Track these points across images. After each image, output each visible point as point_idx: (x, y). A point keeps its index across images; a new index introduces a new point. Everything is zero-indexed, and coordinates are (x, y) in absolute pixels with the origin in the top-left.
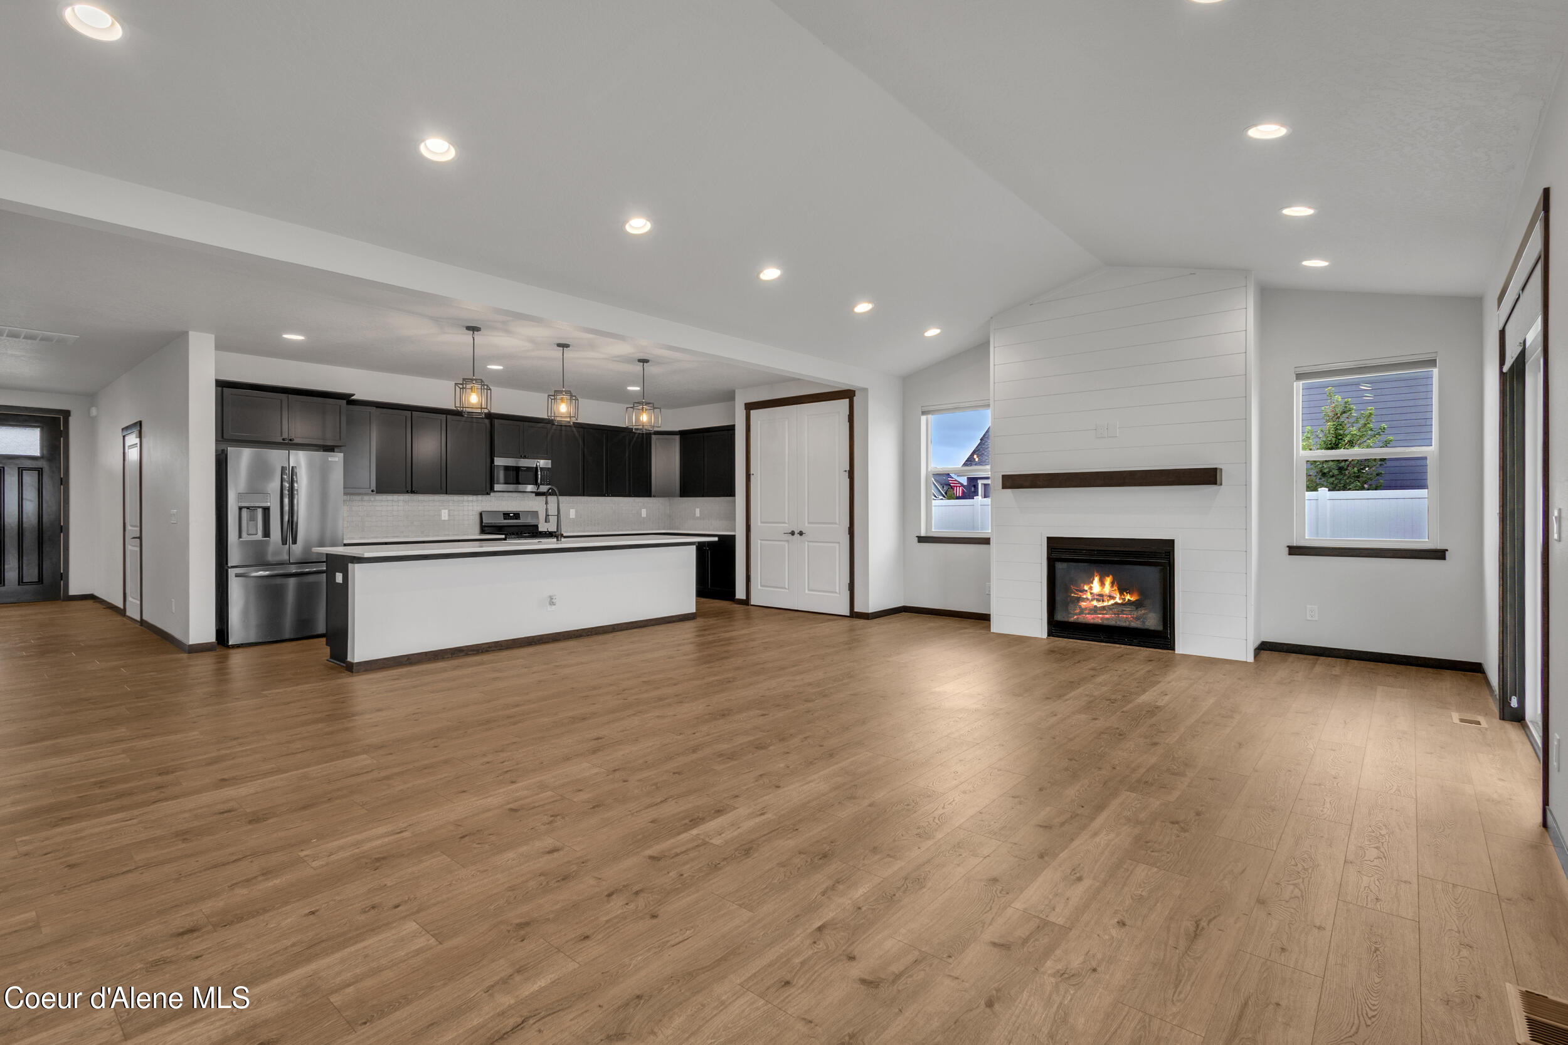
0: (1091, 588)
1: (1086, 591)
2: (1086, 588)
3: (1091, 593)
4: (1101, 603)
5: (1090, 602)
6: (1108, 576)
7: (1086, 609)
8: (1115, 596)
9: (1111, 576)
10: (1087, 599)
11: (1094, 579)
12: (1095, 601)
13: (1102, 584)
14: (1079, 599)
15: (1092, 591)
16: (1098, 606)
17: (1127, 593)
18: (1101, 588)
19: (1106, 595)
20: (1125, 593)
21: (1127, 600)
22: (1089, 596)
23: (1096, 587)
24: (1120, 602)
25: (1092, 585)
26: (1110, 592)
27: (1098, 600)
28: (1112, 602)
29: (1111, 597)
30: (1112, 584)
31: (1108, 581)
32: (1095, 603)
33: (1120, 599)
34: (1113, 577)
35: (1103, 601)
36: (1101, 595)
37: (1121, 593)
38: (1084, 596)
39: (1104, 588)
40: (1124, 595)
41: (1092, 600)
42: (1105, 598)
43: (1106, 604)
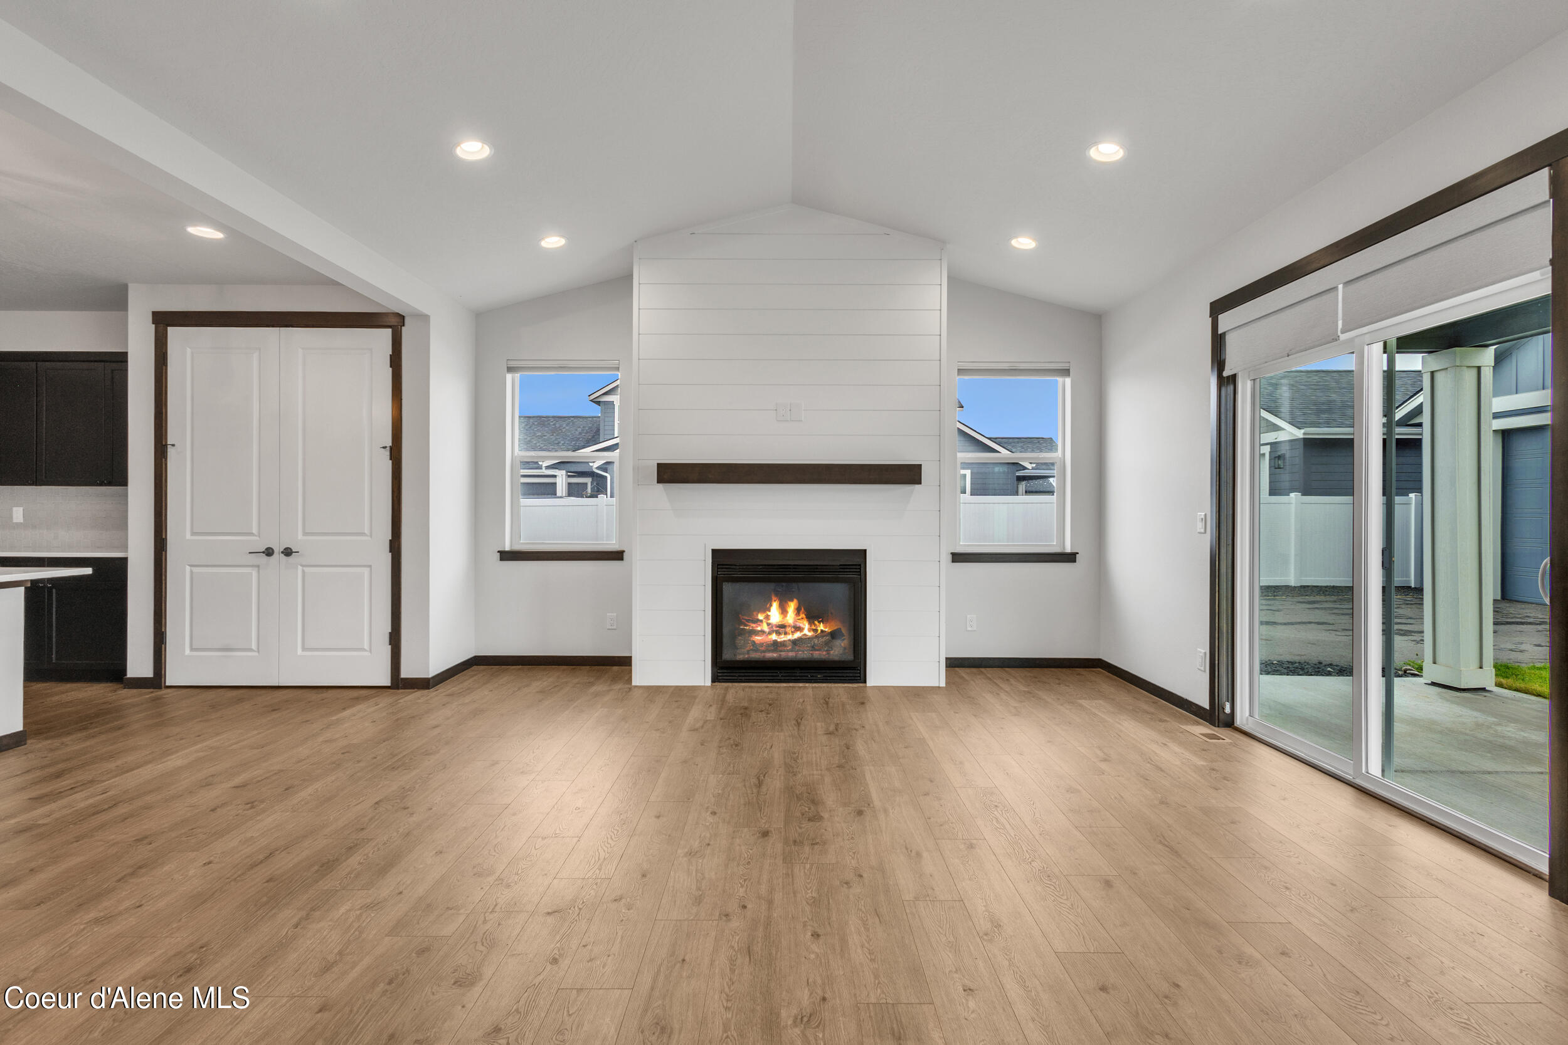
0: (768, 617)
1: (761, 621)
2: (761, 617)
3: (768, 624)
4: (783, 636)
5: (767, 636)
6: (792, 600)
7: (761, 644)
8: (801, 625)
9: (795, 601)
10: (763, 632)
11: (771, 605)
12: (774, 634)
13: (783, 611)
14: (755, 632)
15: (769, 622)
16: (779, 640)
17: (819, 622)
18: (782, 616)
19: (789, 626)
20: (816, 622)
21: (819, 631)
22: (765, 628)
23: (774, 614)
24: (810, 634)
25: (769, 613)
26: (795, 621)
27: (778, 633)
28: (797, 635)
29: (798, 629)
30: (798, 611)
31: (792, 606)
32: (774, 637)
33: (809, 630)
34: (799, 603)
35: (786, 633)
36: (783, 626)
37: (811, 623)
38: (759, 629)
39: (786, 616)
40: (815, 625)
41: (770, 633)
42: (788, 630)
43: (790, 637)
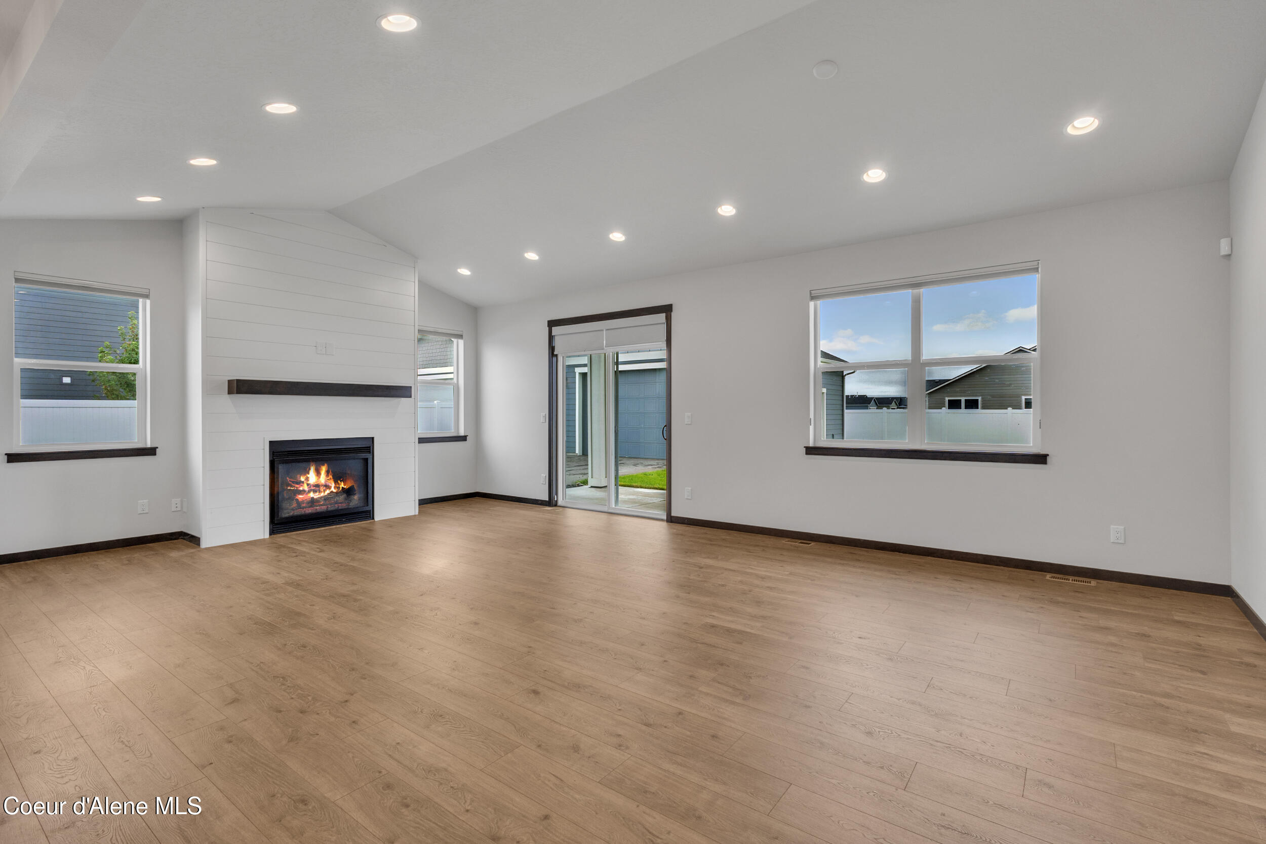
0: (307, 479)
1: (303, 482)
2: (302, 479)
3: (308, 485)
4: (318, 493)
5: (307, 494)
6: (323, 465)
7: (303, 502)
8: (330, 485)
9: (326, 465)
10: (304, 491)
11: (310, 469)
12: (312, 493)
13: (318, 473)
14: (298, 492)
15: (308, 482)
16: (315, 497)
17: (341, 481)
18: (317, 477)
19: (322, 485)
20: (339, 482)
21: (341, 488)
22: (306, 488)
23: (312, 477)
24: (335, 491)
25: (308, 476)
26: (326, 481)
27: (315, 491)
28: (328, 492)
29: (327, 487)
30: (328, 472)
31: (324, 469)
32: (312, 495)
33: (335, 488)
34: (328, 465)
35: (320, 492)
36: (317, 486)
37: (336, 482)
38: (301, 489)
39: (320, 478)
40: (338, 484)
41: (309, 492)
42: (322, 489)
43: (322, 494)
